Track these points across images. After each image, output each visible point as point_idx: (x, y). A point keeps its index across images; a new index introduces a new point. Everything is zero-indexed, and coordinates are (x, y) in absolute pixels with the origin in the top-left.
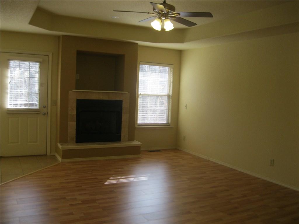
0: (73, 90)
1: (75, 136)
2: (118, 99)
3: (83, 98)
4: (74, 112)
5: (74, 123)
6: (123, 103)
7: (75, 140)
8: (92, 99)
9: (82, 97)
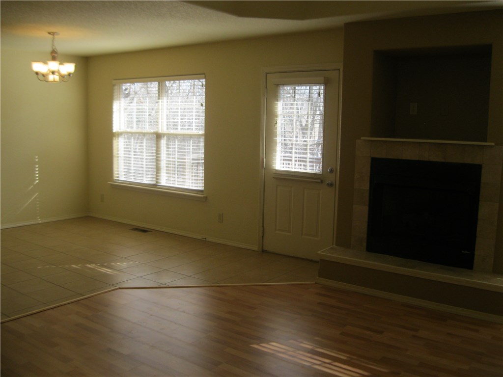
0: (362, 138)
1: (365, 236)
2: (468, 160)
3: (384, 156)
4: (366, 186)
5: (365, 209)
6: (483, 171)
7: (365, 244)
8: (404, 158)
9: (381, 154)
